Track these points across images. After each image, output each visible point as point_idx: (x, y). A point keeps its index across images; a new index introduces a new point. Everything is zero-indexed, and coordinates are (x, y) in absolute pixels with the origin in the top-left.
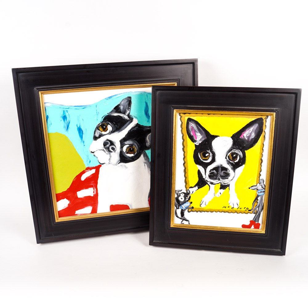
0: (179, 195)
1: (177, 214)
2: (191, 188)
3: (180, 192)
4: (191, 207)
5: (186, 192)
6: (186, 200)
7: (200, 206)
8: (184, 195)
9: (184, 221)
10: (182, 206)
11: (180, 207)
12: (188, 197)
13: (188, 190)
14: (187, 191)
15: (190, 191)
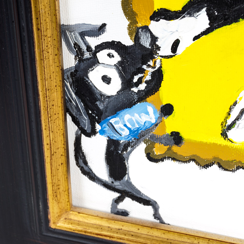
0: (87, 55)
1: (86, 163)
2: (162, 21)
3: (93, 42)
4: (169, 132)
5: (128, 42)
6: (135, 90)
7: (224, 135)
8: (117, 58)
9: (127, 200)
10: (112, 121)
11: (98, 127)
12: (143, 71)
13: (146, 28)
14: (137, 39)
15: (154, 39)
